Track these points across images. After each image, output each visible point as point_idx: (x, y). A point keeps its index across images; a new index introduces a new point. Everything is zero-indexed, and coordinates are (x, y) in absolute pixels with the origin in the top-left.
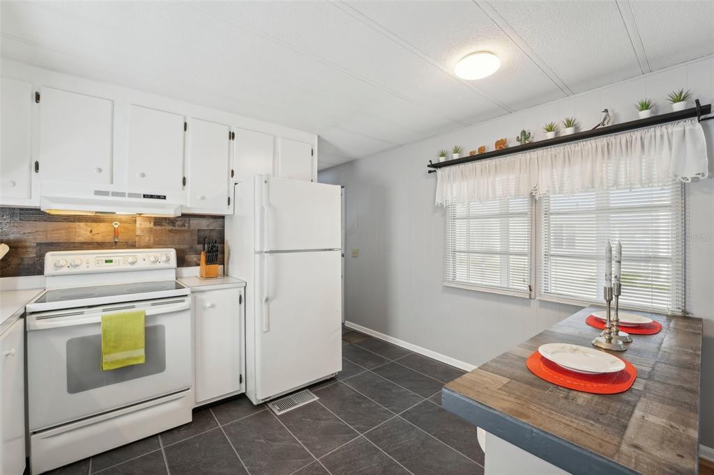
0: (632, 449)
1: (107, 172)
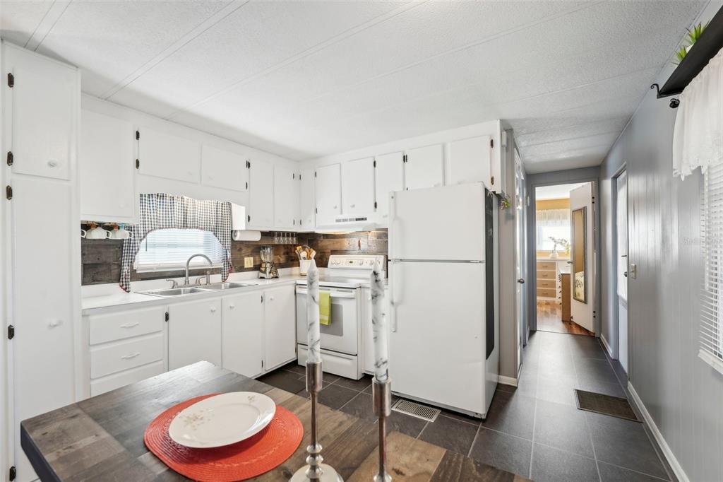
0: (74, 414)
1: (339, 209)
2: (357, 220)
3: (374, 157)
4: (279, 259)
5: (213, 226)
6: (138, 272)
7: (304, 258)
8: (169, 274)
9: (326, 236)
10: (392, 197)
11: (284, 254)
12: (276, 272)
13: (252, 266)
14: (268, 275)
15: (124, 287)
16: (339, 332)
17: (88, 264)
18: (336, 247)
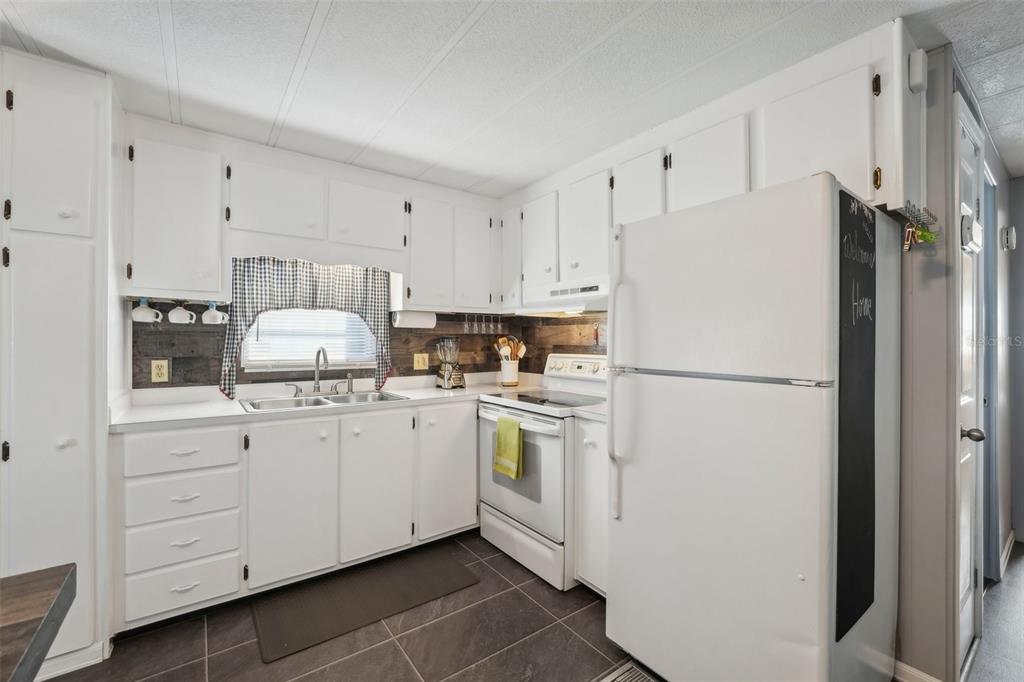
1: (554, 270)
2: (584, 290)
3: (611, 171)
4: (474, 358)
5: (358, 303)
6: (246, 371)
7: (507, 358)
8: (295, 375)
9: (547, 321)
10: (617, 238)
11: (482, 350)
12: (462, 378)
13: (427, 368)
14: (445, 383)
15: (227, 392)
16: (534, 495)
17: (179, 358)
18: (561, 339)
